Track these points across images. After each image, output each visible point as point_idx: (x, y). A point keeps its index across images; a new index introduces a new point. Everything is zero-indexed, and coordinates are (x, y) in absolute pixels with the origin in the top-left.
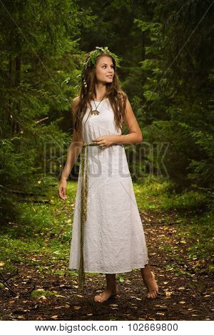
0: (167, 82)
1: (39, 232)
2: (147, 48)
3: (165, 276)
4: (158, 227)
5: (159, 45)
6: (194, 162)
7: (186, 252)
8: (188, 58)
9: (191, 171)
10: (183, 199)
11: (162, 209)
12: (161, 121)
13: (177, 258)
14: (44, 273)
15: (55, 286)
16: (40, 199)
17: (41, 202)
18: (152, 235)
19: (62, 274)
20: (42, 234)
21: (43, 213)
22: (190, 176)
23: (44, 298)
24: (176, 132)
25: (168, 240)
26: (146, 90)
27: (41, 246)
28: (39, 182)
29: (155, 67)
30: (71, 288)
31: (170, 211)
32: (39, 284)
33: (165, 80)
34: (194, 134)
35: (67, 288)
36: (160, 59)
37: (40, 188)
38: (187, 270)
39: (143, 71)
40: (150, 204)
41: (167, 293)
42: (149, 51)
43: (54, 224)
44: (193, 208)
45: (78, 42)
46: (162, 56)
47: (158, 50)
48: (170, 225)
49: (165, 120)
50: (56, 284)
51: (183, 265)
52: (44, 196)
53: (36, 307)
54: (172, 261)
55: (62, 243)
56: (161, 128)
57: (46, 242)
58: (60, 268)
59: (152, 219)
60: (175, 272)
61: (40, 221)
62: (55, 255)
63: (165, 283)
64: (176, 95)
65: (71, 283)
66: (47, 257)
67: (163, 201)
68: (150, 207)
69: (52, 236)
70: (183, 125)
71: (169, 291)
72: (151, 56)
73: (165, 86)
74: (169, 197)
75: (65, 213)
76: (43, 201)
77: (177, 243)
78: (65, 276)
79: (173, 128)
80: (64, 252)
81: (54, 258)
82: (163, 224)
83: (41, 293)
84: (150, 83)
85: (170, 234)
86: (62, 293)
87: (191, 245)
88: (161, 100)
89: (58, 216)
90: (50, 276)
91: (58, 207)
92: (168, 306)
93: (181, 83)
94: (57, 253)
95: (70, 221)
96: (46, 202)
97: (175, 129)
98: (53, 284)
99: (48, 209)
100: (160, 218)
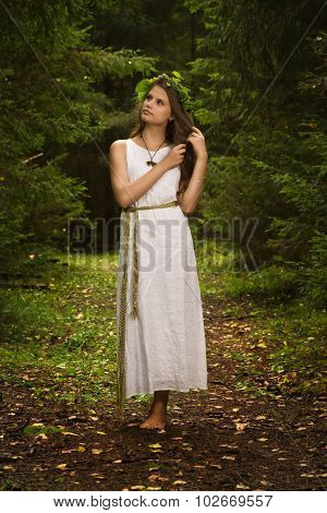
0: (233, 94)
1: (32, 334)
2: (199, 41)
3: (235, 400)
4: (221, 323)
5: (219, 36)
6: (278, 222)
7: (266, 362)
8: (265, 56)
9: (273, 235)
10: (259, 278)
11: (228, 294)
12: (223, 157)
13: (253, 371)
14: (43, 399)
15: (60, 417)
16: (33, 282)
17: (33, 287)
18: (212, 336)
19: (72, 399)
20: (38, 337)
21: (38, 304)
22: (271, 243)
23: (44, 437)
24: (249, 174)
25: (238, 343)
26: (198, 108)
27: (37, 356)
28: (32, 256)
29: (212, 71)
30: (86, 421)
31: (240, 297)
32: (35, 415)
33: (228, 91)
34: (277, 178)
35: (81, 421)
36: (220, 57)
37: (32, 266)
38: (269, 389)
39: (193, 76)
40: (208, 288)
41: (238, 426)
42: (203, 45)
43: (56, 320)
44: (277, 292)
45: (88, 32)
46: (223, 53)
47: (217, 43)
48: (241, 319)
49: (229, 155)
50: (63, 415)
51: (262, 382)
52: (39, 277)
53: (32, 451)
54: (246, 375)
55: (70, 350)
56: (222, 169)
57: (46, 350)
58: (69, 389)
59: (211, 310)
60: (250, 393)
61: (33, 316)
62: (59, 370)
63: (235, 410)
64: (247, 114)
65: (86, 413)
66: (47, 372)
67: (230, 283)
68: (209, 292)
69: (54, 340)
70: (260, 164)
71: (241, 422)
72: (205, 53)
73: (228, 100)
74: (238, 276)
75: (74, 303)
76: (38, 285)
77: (253, 347)
78: (76, 401)
79: (242, 168)
80: (74, 365)
81: (58, 374)
82: (229, 318)
83: (38, 430)
84: (205, 97)
85: (241, 334)
86: (73, 429)
87: (274, 351)
88: (223, 123)
89: (62, 309)
90: (52, 404)
91: (62, 294)
92: (240, 445)
93: (254, 95)
94: (62, 366)
95: (80, 315)
96: (43, 288)
97: (246, 169)
98: (58, 414)
99: (45, 298)
100: (224, 308)
